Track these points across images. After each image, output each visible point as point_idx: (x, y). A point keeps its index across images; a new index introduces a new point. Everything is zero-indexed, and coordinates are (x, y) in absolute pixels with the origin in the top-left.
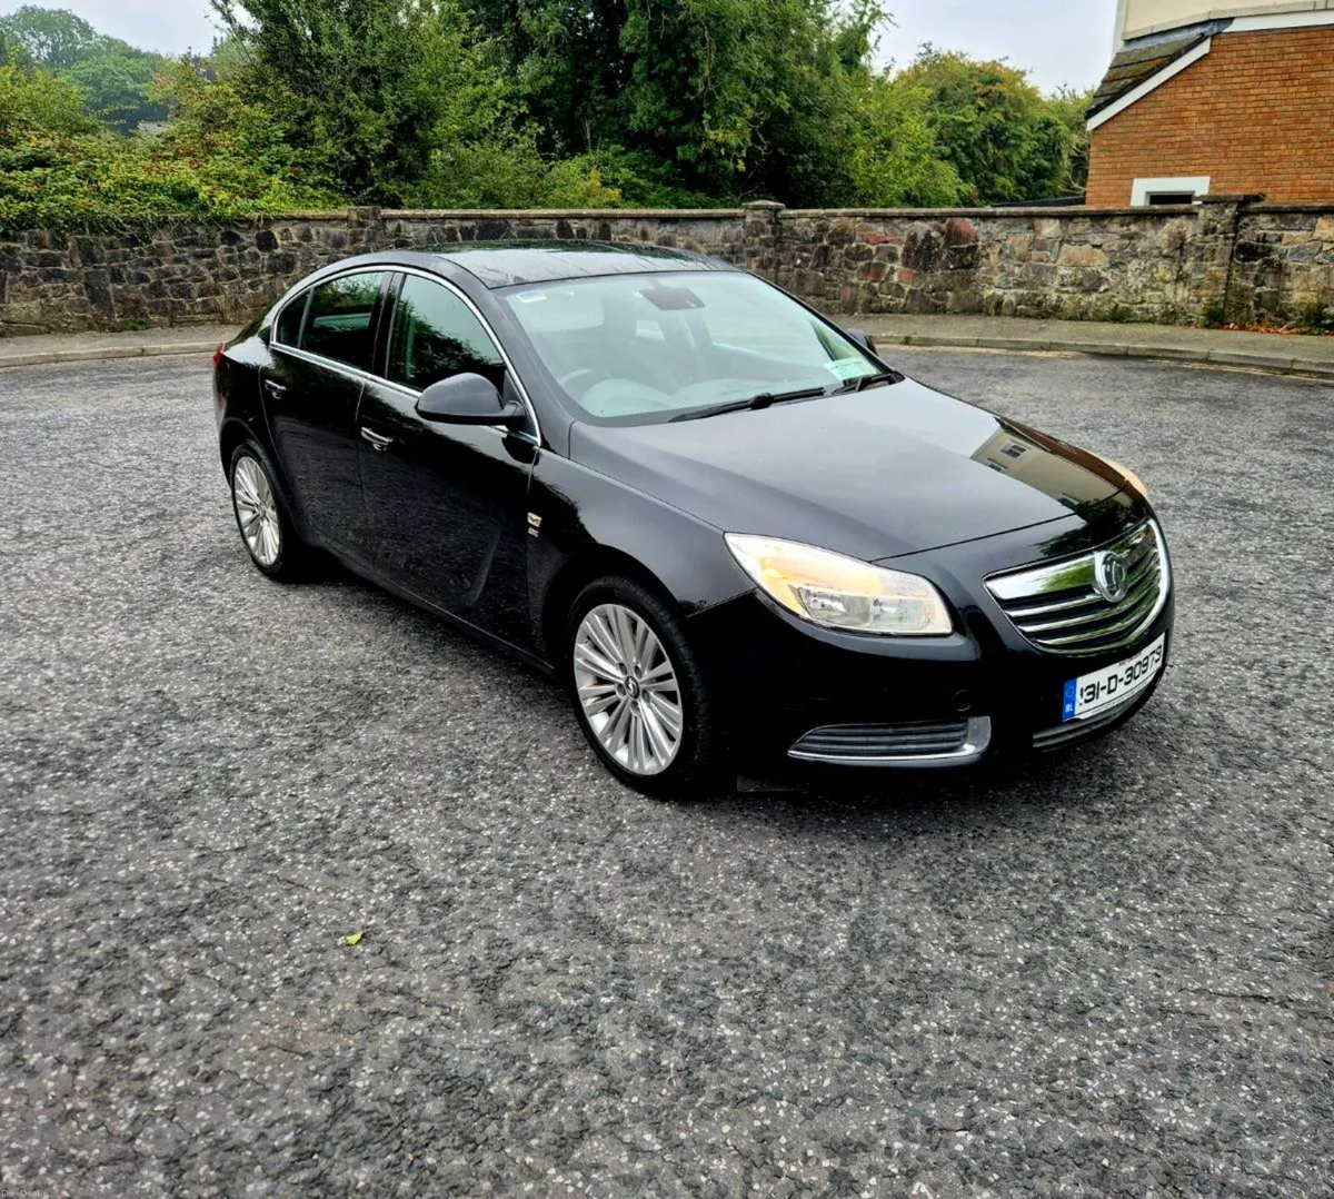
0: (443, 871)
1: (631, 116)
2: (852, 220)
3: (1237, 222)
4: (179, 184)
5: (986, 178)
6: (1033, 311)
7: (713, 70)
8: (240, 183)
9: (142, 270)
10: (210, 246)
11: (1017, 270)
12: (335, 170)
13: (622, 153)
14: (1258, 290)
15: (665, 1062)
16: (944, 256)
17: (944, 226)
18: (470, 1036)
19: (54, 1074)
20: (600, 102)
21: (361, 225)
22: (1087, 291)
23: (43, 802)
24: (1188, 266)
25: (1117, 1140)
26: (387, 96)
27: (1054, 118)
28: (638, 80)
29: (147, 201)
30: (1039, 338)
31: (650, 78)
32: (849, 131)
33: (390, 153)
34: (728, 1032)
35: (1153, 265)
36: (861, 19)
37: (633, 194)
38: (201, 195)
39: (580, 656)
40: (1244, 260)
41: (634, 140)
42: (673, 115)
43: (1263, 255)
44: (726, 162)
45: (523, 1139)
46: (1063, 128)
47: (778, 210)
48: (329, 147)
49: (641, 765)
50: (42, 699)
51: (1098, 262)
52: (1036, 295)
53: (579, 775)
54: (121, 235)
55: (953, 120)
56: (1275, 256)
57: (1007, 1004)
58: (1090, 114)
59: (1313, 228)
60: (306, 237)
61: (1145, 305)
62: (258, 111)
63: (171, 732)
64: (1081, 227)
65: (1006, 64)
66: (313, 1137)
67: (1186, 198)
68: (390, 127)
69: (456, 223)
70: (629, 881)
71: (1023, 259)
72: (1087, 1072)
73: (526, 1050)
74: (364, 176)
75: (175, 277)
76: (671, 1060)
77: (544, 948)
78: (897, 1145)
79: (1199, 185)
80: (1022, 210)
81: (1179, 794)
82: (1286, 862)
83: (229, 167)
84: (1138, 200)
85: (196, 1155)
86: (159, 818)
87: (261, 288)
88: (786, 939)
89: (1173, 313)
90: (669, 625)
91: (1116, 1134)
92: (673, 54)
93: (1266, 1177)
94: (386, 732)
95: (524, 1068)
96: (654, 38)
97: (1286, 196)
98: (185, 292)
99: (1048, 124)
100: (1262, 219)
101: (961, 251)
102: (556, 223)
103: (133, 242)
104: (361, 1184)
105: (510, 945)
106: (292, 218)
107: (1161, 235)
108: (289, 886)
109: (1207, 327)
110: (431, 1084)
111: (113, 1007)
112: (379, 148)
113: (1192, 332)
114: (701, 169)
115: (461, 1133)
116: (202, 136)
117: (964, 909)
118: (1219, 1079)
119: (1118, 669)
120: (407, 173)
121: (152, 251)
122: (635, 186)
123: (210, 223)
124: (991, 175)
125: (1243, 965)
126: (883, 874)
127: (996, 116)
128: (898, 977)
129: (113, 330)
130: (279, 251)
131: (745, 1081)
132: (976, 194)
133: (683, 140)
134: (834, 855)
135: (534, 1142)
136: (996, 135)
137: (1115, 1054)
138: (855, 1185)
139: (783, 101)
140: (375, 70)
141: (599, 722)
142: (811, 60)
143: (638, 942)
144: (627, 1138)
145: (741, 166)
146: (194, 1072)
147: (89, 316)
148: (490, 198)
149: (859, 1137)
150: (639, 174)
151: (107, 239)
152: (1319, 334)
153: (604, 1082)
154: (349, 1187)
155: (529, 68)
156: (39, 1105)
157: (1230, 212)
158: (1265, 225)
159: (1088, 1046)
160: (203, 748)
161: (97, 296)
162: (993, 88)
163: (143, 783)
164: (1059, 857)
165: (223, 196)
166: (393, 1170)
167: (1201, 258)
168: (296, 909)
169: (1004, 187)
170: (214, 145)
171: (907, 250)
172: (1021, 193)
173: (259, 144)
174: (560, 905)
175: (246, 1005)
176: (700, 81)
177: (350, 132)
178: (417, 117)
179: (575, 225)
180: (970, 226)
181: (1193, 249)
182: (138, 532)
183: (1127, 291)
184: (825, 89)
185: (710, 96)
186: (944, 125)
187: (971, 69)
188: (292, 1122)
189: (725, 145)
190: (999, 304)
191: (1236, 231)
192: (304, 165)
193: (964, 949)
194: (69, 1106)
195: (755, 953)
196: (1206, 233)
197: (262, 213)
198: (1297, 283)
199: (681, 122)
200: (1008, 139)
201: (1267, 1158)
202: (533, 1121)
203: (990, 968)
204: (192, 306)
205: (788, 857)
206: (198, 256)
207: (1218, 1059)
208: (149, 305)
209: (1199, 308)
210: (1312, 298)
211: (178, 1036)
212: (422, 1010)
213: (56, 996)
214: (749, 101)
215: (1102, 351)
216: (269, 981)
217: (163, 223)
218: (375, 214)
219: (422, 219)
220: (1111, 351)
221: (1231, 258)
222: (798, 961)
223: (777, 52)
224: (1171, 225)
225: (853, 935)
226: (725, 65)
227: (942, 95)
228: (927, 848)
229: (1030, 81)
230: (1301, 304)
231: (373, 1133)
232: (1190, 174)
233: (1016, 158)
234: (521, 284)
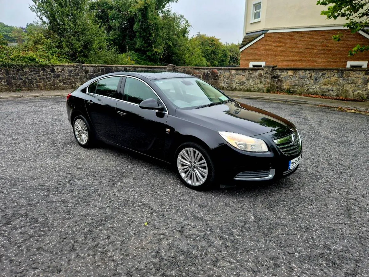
0: (158, 208)
1: (136, 45)
2: (191, 69)
3: (272, 71)
4: (31, 57)
5: (212, 61)
6: (230, 89)
7: (155, 36)
8: (45, 57)
9: (21, 77)
10: (38, 72)
11: (227, 80)
12: (68, 55)
13: (134, 53)
14: (277, 85)
15: (228, 245)
16: (211, 77)
17: (211, 71)
18: (182, 242)
19: (89, 258)
20: (128, 42)
21: (77, 67)
22: (242, 85)
23: (53, 199)
24: (262, 80)
25: (326, 252)
26: (81, 38)
27: (225, 49)
28: (137, 37)
29: (22, 61)
30: (233, 95)
31: (140, 37)
32: (184, 50)
33: (82, 51)
34: (238, 238)
35: (255, 80)
36: (185, 26)
37: (137, 62)
38: (37, 60)
39: (179, 160)
40: (274, 79)
41: (137, 50)
42: (146, 45)
43: (278, 78)
44: (158, 56)
45: (205, 262)
46: (227, 51)
47: (174, 66)
48: (67, 49)
49: (195, 184)
50: (40, 176)
51: (244, 79)
52: (231, 86)
53: (179, 187)
54: (16, 69)
55: (205, 49)
56: (280, 78)
57: (292, 228)
58: (240, 48)
59: (287, 73)
60: (63, 70)
61: (254, 88)
62: (49, 40)
63: (77, 182)
64: (240, 72)
65: (215, 37)
66: (158, 266)
67: (261, 66)
68: (82, 45)
69: (100, 67)
70: (201, 208)
71: (228, 78)
72: (314, 240)
73: (196, 244)
74: (75, 56)
75: (29, 79)
76: (229, 244)
77: (190, 223)
78: (284, 257)
79: (263, 64)
80: (227, 68)
81: (306, 185)
82: (333, 197)
83: (42, 53)
84: (251, 66)
85: (133, 272)
86: (85, 201)
87: (51, 82)
88: (241, 218)
89: (260, 90)
90: (205, 152)
91: (326, 251)
92: (146, 32)
93: (357, 257)
94: (130, 180)
95: (198, 248)
96: (141, 28)
97: (280, 66)
98: (32, 82)
99: (224, 50)
100: (277, 71)
101: (215, 76)
102: (123, 68)
103: (19, 70)
104: (174, 275)
105: (182, 223)
106: (59, 65)
107: (257, 73)
108: (124, 214)
109: (267, 93)
110: (179, 253)
111: (96, 242)
112: (79, 50)
113: (264, 94)
114: (152, 57)
115: (191, 262)
116: (35, 46)
117: (274, 210)
118: (340, 239)
119: (296, 159)
120: (86, 56)
121: (24, 72)
122: (137, 60)
123: (39, 66)
124: (213, 61)
125: (334, 217)
126: (254, 204)
127: (214, 48)
128: (268, 224)
129: (13, 91)
130: (56, 73)
131: (247, 247)
132: (210, 65)
133: (148, 51)
134: (242, 201)
135: (208, 263)
136: (214, 52)
137: (318, 236)
138: (280, 266)
139: (170, 43)
140: (78, 32)
141: (183, 175)
142: (176, 35)
143: (209, 220)
144: (227, 260)
145: (162, 57)
146: (123, 254)
147: (7, 88)
148: (105, 62)
149: (275, 256)
150: (139, 58)
151: (12, 70)
152: (290, 94)
153: (217, 249)
154: (171, 275)
155: (112, 33)
156: (89, 265)
157: (271, 69)
158: (278, 72)
159: (312, 235)
160: (87, 185)
161: (9, 83)
162: (213, 42)
163: (76, 194)
164: (288, 198)
165: (42, 60)
166: (180, 271)
167: (265, 78)
168: (129, 218)
169: (216, 63)
170: (38, 48)
171: (203, 76)
172: (219, 65)
173: (50, 48)
174: (189, 214)
175: (128, 240)
176: (152, 38)
177: (72, 46)
178: (88, 43)
179: (128, 69)
180: (217, 71)
181: (263, 77)
182: (44, 138)
183: (250, 85)
184: (179, 41)
185: (155, 41)
186: (203, 50)
187: (208, 38)
188: (151, 263)
189: (158, 52)
190: (223, 88)
191: (272, 73)
192: (60, 53)
193: (279, 218)
194: (97, 265)
195: (236, 221)
196: (266, 73)
197: (52, 64)
198: (285, 84)
199: (147, 47)
200: (216, 53)
201: (356, 253)
202: (205, 259)
203: (286, 221)
204: (33, 86)
205: (233, 201)
206: (35, 74)
207: (338, 235)
208: (22, 85)
209: (265, 89)
210: (288, 87)
211: (115, 248)
212: (169, 238)
213: (81, 241)
214: (163, 43)
215: (247, 97)
216: (130, 234)
217: (27, 66)
218: (80, 65)
219: (92, 66)
220: (249, 97)
221: (271, 79)
222: (245, 222)
223: (169, 33)
224: (259, 71)
225: (254, 216)
226: (158, 35)
227: (202, 43)
228: (260, 198)
229: (220, 41)
230: (286, 88)
231: (171, 264)
232: (261, 61)
233: (218, 57)
234: (156, 79)
